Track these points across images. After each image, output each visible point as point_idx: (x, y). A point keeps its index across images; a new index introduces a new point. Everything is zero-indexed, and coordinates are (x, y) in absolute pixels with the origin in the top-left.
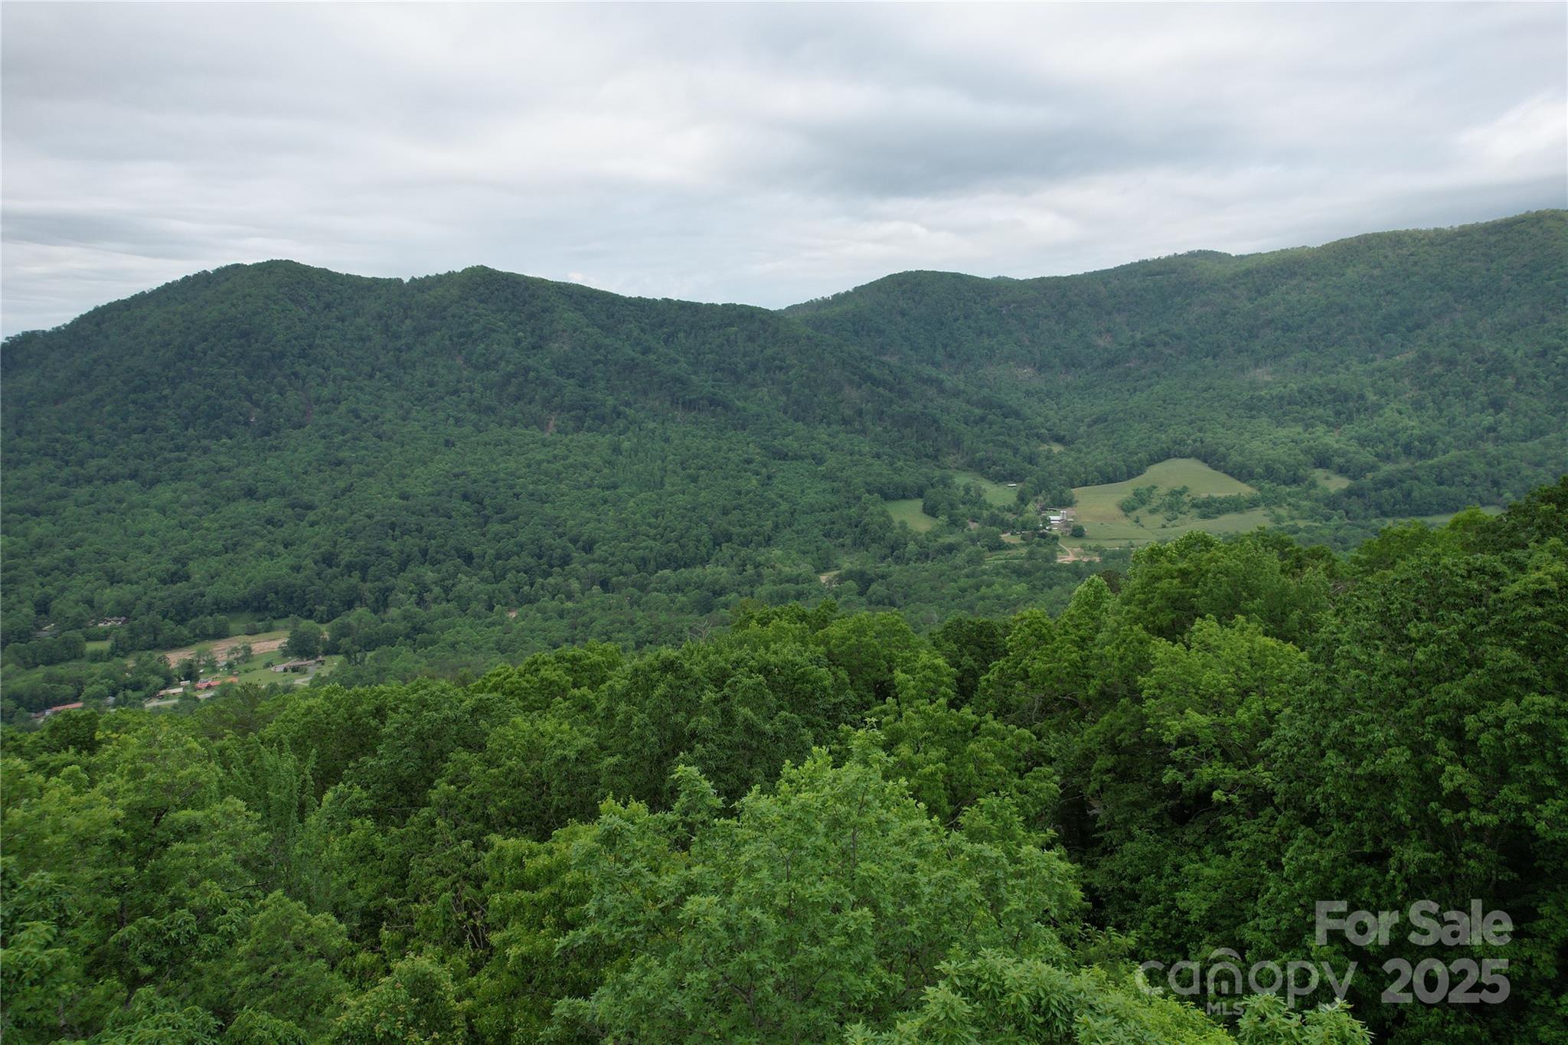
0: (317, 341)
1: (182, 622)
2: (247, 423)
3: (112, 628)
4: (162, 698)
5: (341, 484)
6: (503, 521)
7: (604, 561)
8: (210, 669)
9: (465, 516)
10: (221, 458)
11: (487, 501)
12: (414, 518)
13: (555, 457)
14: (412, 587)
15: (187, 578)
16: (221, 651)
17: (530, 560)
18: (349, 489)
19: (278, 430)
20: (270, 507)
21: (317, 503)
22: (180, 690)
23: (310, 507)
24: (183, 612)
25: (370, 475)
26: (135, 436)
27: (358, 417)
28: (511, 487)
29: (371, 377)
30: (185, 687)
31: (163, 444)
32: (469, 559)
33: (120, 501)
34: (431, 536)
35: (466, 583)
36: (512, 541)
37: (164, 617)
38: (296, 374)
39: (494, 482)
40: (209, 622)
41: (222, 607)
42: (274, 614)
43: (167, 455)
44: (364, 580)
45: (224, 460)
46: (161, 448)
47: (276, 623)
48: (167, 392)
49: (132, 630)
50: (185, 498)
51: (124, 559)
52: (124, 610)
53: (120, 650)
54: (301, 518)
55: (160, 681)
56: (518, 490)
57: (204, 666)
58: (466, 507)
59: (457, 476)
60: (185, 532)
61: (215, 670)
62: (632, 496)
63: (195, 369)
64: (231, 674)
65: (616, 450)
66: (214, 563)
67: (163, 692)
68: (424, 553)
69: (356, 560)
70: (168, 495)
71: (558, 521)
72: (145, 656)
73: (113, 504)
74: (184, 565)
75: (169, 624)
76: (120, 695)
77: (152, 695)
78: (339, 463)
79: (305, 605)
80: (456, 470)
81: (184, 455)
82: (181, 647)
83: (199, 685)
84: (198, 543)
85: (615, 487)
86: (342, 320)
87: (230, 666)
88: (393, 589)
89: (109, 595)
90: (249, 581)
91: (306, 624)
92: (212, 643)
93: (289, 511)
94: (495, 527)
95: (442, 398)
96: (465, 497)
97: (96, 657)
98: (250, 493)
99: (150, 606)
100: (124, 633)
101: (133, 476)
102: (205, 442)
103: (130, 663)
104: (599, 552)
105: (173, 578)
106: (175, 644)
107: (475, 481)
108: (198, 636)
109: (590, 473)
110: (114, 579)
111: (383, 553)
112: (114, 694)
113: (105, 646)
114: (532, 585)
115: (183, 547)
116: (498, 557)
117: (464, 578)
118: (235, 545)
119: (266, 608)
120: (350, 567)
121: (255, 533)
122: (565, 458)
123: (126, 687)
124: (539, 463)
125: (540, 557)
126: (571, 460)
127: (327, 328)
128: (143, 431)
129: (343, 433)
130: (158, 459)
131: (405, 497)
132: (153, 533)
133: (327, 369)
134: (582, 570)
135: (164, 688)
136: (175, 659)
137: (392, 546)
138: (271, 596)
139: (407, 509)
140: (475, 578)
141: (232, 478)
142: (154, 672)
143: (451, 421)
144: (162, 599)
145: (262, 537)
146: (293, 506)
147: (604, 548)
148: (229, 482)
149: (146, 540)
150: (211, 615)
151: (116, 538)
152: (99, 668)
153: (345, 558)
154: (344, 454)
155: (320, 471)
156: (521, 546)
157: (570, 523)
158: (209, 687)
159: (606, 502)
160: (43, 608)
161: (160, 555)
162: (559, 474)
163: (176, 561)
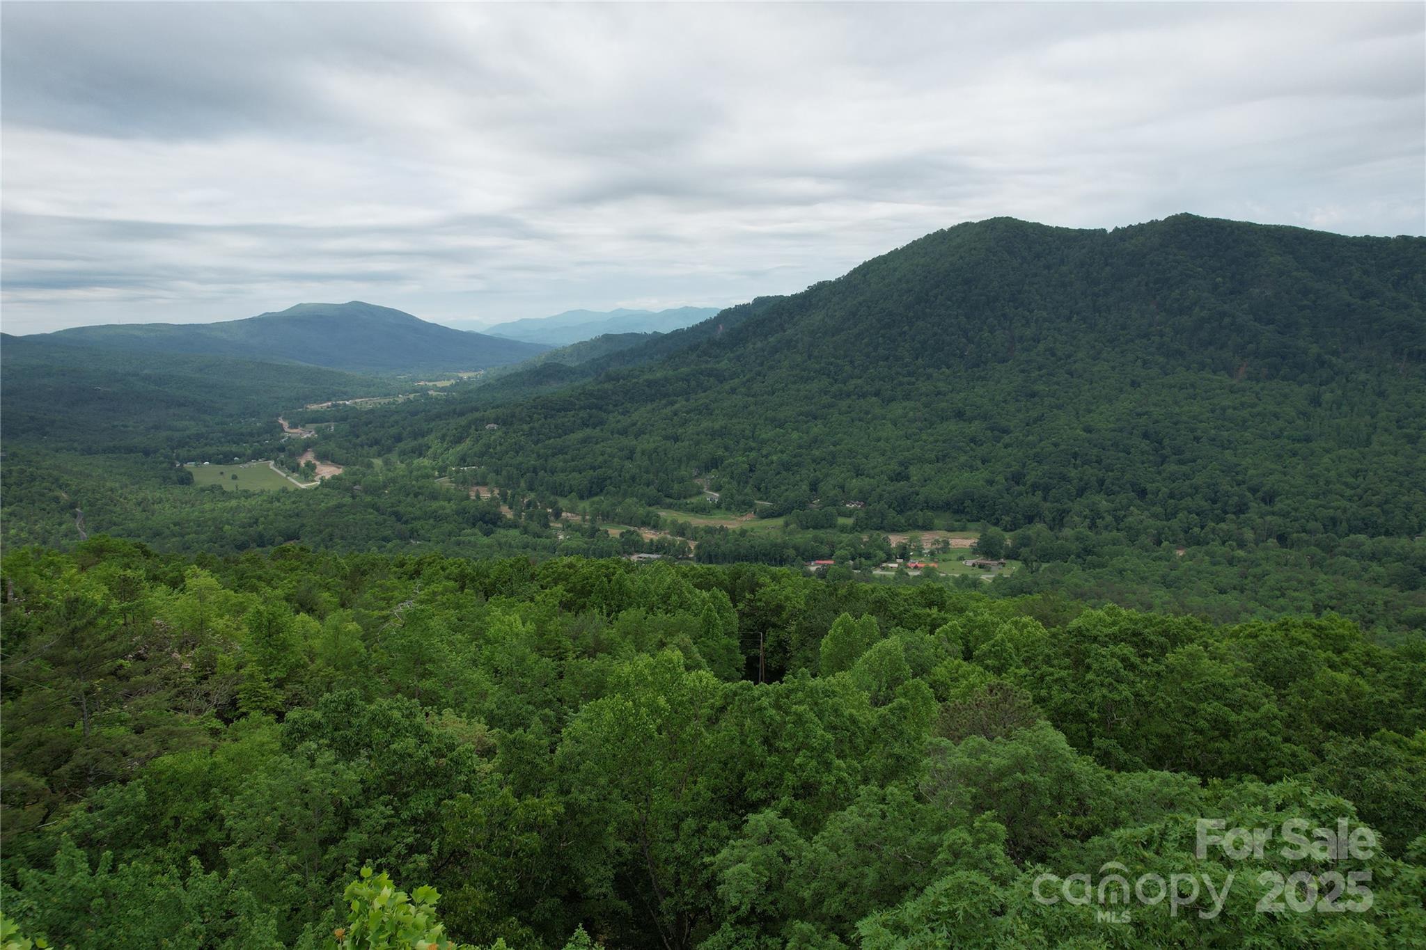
1: (901, 512)
2: (962, 356)
3: (855, 509)
4: (883, 569)
5: (1034, 414)
6: (1181, 462)
7: (1285, 515)
8: (917, 553)
9: (1143, 453)
10: (940, 384)
11: (1166, 442)
12: (1095, 451)
13: (1242, 404)
14: (1087, 512)
15: (907, 478)
16: (927, 540)
17: (1203, 503)
18: (1040, 418)
19: (985, 363)
20: (975, 427)
21: (1012, 428)
22: (896, 565)
23: (1006, 431)
24: (903, 505)
25: (1059, 407)
26: (881, 363)
27: (1053, 355)
28: (1193, 430)
29: (1069, 319)
30: (899, 564)
31: (899, 370)
32: (1142, 493)
33: (867, 413)
34: (1109, 469)
35: (1138, 516)
36: (1188, 482)
37: (889, 507)
38: (1004, 316)
39: (1176, 424)
40: (920, 517)
41: (929, 505)
42: (968, 517)
43: (901, 378)
44: (1045, 499)
45: (942, 386)
46: (897, 373)
47: (970, 525)
48: (906, 328)
49: (867, 513)
50: (911, 414)
51: (866, 458)
52: (864, 498)
53: (859, 527)
54: (998, 440)
55: (881, 554)
56: (1199, 433)
57: (914, 550)
58: (1145, 445)
59: (1139, 415)
60: (909, 442)
61: (921, 555)
62: (1327, 451)
63: (928, 310)
64: (932, 560)
65: (1316, 401)
66: (928, 469)
67: (884, 565)
68: (1101, 482)
69: (1041, 481)
70: (900, 411)
71: (1239, 469)
72: (875, 533)
73: (862, 415)
74: (907, 468)
75: (892, 513)
76: (857, 561)
77: (877, 565)
78: (1033, 395)
79: (994, 514)
80: (1139, 410)
81: (913, 379)
82: (898, 531)
83: (909, 564)
84: (917, 451)
85: (1308, 440)
87: (932, 553)
88: (1068, 512)
89: (855, 484)
90: (953, 488)
91: (993, 530)
92: (921, 533)
93: (989, 433)
94: (1172, 467)
95: (1132, 341)
96: (1146, 436)
97: (843, 529)
98: (960, 415)
99: (881, 497)
100: (862, 514)
101: (877, 394)
102: (930, 370)
103: (865, 538)
105: (899, 477)
106: (895, 529)
107: (1157, 422)
108: (910, 525)
109: (1281, 423)
110: (859, 473)
111: (1064, 478)
112: (853, 559)
113: (849, 521)
114: (1202, 527)
115: (906, 454)
116: (1172, 496)
117: (1136, 511)
118: (944, 456)
119: (963, 512)
120: (1035, 487)
121: (960, 448)
122: (1253, 406)
123: (860, 556)
124: (1224, 409)
125: (1214, 501)
126: (1259, 409)
128: (887, 359)
129: (1040, 369)
130: (895, 382)
131: (1088, 430)
132: (887, 440)
133: (1031, 311)
134: (1259, 521)
135: (885, 562)
136: (895, 540)
137: (1073, 473)
138: (968, 503)
139: (1089, 442)
140: (1146, 513)
141: (947, 401)
142: (880, 548)
143: (1139, 363)
144: (889, 493)
145: (965, 452)
146: (992, 429)
147: (1289, 502)
148: (944, 405)
149: (882, 444)
150: (921, 510)
151: (862, 441)
152: (846, 538)
153: (1031, 478)
154: (1040, 387)
155: (1017, 401)
156: (1196, 489)
157: (1252, 472)
158: (916, 567)
159: (1295, 454)
160: (814, 487)
161: (891, 458)
162: (1245, 421)
163: (901, 464)
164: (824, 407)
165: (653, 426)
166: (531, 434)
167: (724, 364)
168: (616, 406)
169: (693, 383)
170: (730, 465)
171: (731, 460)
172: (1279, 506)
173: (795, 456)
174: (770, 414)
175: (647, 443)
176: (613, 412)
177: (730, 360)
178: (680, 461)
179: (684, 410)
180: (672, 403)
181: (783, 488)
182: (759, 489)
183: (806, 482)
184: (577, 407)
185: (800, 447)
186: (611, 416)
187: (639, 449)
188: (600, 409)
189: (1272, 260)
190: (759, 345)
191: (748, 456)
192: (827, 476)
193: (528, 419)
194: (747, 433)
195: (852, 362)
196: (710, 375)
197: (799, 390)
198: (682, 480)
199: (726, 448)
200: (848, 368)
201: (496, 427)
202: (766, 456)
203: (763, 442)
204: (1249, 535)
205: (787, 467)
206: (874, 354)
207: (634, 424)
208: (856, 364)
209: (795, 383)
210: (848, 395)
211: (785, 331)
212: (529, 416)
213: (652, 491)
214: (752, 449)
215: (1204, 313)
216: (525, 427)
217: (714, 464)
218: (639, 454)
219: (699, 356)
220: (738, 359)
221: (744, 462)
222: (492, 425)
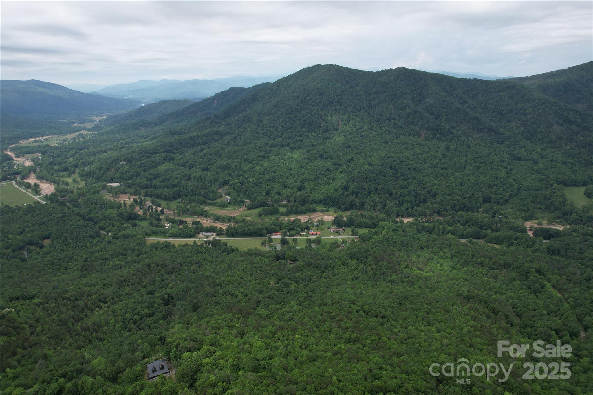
0: (344, 97)
1: (303, 205)
2: (320, 127)
3: (286, 204)
4: (301, 235)
5: (350, 156)
6: (404, 180)
7: (439, 203)
8: (312, 226)
9: (390, 176)
10: (313, 141)
11: (398, 171)
12: (374, 175)
13: (424, 152)
14: (372, 203)
15: (304, 189)
17: (412, 199)
18: (352, 159)
19: (330, 131)
20: (328, 164)
21: (342, 163)
22: (305, 233)
23: (340, 165)
24: (304, 202)
25: (359, 153)
26: (288, 130)
27: (355, 127)
28: (407, 165)
29: (360, 110)
32: (391, 194)
33: (285, 155)
34: (379, 184)
35: (390, 204)
36: (407, 190)
37: (299, 203)
38: (336, 109)
39: (401, 162)
40: (311, 206)
41: (314, 202)
42: (329, 206)
43: (297, 138)
44: (356, 197)
45: (314, 142)
46: (296, 135)
48: (298, 114)
49: (290, 206)
50: (303, 156)
51: (287, 179)
53: (288, 213)
54: (337, 169)
55: (300, 229)
56: (409, 166)
57: (310, 225)
58: (391, 172)
59: (389, 158)
60: (303, 170)
62: (452, 174)
64: (318, 229)
65: (448, 149)
66: (312, 184)
67: (301, 233)
68: (376, 189)
69: (355, 190)
71: (424, 182)
74: (304, 183)
77: (298, 234)
78: (349, 147)
79: (338, 205)
80: (388, 156)
81: (301, 138)
83: (310, 232)
84: (307, 175)
85: (446, 169)
86: (352, 87)
87: (317, 226)
88: (366, 203)
89: (284, 192)
90: (323, 194)
91: (340, 213)
92: (312, 214)
93: (333, 166)
94: (401, 182)
95: (384, 122)
96: (391, 168)
98: (321, 156)
99: (295, 199)
102: (308, 134)
104: (438, 199)
105: (301, 188)
107: (394, 161)
109: (437, 161)
110: (285, 187)
111: (363, 189)
112: (289, 231)
114: (413, 209)
115: (303, 176)
116: (401, 196)
117: (389, 203)
118: (318, 178)
119: (327, 204)
120: (353, 193)
121: (323, 174)
122: (427, 153)
124: (418, 154)
125: (416, 197)
126: (430, 154)
127: (347, 91)
129: (350, 134)
130: (295, 139)
131: (370, 165)
132: (294, 169)
133: (346, 107)
134: (431, 206)
137: (366, 186)
138: (328, 200)
139: (371, 171)
140: (393, 203)
141: (316, 150)
142: (298, 225)
143: (387, 132)
144: (298, 197)
145: (326, 176)
146: (335, 164)
147: (440, 198)
148: (315, 152)
149: (292, 171)
150: (311, 204)
153: (351, 189)
154: (351, 143)
155: (343, 150)
156: (410, 192)
157: (428, 184)
158: (313, 234)
159: (442, 175)
160: (268, 193)
161: (297, 179)
162: (425, 160)
163: (301, 182)
164: (267, 153)
165: (196, 162)
166: (141, 167)
167: (222, 128)
168: (177, 150)
169: (210, 138)
170: (233, 184)
171: (233, 182)
172: (437, 200)
173: (259, 179)
174: (246, 157)
175: (196, 172)
176: (176, 153)
177: (224, 125)
178: (211, 182)
179: (209, 153)
180: (202, 150)
181: (256, 194)
182: (246, 194)
183: (265, 191)
184: (160, 151)
185: (260, 174)
186: (176, 155)
187: (192, 176)
188: (171, 152)
189: (433, 88)
190: (236, 118)
191: (239, 179)
192: (273, 188)
193: (139, 159)
194: (238, 167)
195: (276, 129)
196: (216, 134)
197: (256, 144)
198: (213, 192)
199: (230, 175)
200: (275, 133)
201: (125, 163)
202: (247, 179)
203: (245, 172)
204: (428, 212)
205: (256, 184)
206: (285, 126)
207: (188, 161)
208: (278, 130)
209: (254, 139)
210: (277, 146)
211: (246, 111)
212: (140, 158)
213: (201, 198)
214: (240, 175)
215: (410, 111)
216: (139, 163)
217: (225, 183)
218: (193, 179)
219: (210, 123)
220: (228, 125)
221: (238, 183)
222: (123, 162)
